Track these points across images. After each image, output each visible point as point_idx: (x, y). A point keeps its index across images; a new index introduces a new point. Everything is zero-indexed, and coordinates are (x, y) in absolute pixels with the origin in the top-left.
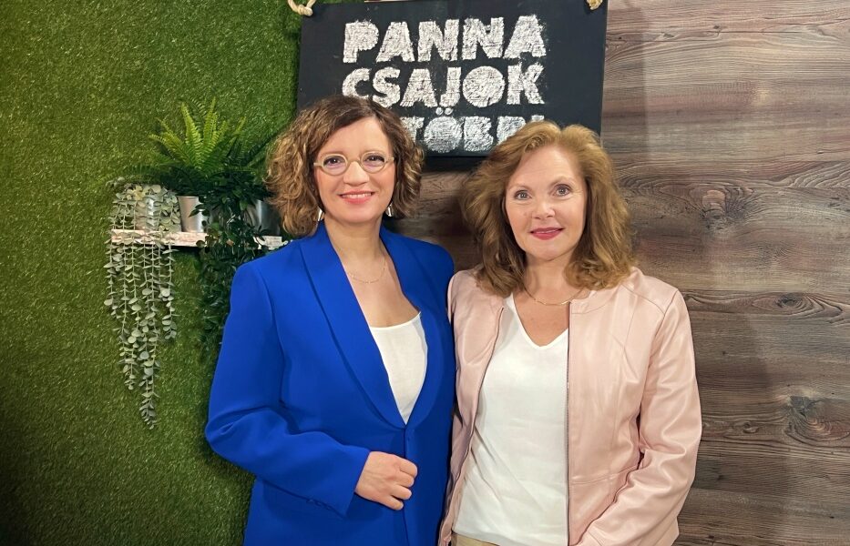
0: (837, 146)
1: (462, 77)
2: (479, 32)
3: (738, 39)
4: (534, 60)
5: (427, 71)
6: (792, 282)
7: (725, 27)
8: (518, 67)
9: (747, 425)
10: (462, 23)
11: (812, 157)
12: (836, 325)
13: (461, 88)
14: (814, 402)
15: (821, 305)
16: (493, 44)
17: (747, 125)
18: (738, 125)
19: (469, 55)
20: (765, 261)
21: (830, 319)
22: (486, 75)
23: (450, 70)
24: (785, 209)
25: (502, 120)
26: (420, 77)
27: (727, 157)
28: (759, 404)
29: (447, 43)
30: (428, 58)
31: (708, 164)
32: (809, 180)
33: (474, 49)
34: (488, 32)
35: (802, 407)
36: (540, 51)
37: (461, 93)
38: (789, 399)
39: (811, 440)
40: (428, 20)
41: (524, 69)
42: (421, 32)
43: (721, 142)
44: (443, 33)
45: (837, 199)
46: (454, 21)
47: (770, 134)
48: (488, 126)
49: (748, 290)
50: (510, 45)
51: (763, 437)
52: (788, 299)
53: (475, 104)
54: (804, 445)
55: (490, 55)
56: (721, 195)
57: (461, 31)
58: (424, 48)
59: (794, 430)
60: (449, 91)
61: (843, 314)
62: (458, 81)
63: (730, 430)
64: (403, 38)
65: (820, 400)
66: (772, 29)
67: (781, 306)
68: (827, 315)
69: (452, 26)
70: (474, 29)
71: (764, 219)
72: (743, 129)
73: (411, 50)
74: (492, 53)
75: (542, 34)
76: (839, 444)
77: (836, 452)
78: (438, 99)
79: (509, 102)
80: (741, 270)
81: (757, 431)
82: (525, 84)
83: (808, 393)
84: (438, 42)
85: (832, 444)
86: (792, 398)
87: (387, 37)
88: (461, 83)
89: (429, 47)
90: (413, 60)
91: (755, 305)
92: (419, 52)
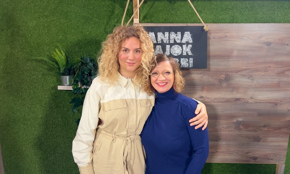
0: (251, 65)
1: (170, 48)
2: (174, 36)
3: (231, 39)
4: (189, 44)
5: (160, 46)
6: (239, 96)
7: (227, 36)
8: (185, 45)
9: (226, 127)
10: (169, 33)
11: (244, 68)
12: (247, 105)
13: (170, 51)
15: (244, 100)
16: (178, 39)
17: (231, 60)
18: (229, 60)
19: (172, 42)
20: (233, 91)
22: (177, 47)
23: (167, 46)
24: (238, 79)
25: (182, 59)
27: (226, 67)
28: (229, 122)
29: (165, 38)
30: (160, 42)
31: (222, 69)
32: (244, 73)
33: (173, 40)
34: (177, 36)
35: (239, 123)
36: (191, 41)
37: (170, 52)
38: (236, 121)
39: (240, 130)
40: (160, 32)
41: (187, 46)
42: (158, 35)
43: (225, 63)
44: (164, 36)
45: (250, 77)
46: (167, 32)
47: (236, 62)
48: (178, 61)
49: (229, 97)
50: (183, 39)
52: (237, 99)
53: (174, 55)
55: (178, 42)
56: (224, 76)
57: (169, 35)
59: (236, 128)
60: (167, 51)
61: (249, 102)
63: (222, 129)
64: (153, 37)
65: (243, 121)
66: (238, 37)
67: (235, 101)
68: (245, 103)
69: (167, 34)
71: (233, 81)
73: (156, 40)
74: (178, 41)
75: (191, 37)
76: (246, 130)
77: (245, 132)
79: (183, 54)
80: (227, 93)
81: (228, 128)
82: (187, 50)
83: (240, 120)
84: (163, 38)
85: (244, 130)
88: (170, 49)
89: (161, 39)
90: (156, 43)
91: (230, 101)
92: (158, 41)
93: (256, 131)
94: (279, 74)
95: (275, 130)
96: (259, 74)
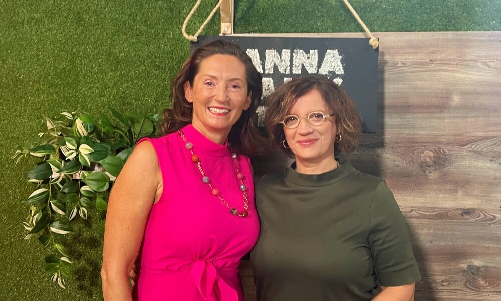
0: (495, 129)
2: (303, 58)
3: (443, 68)
4: (337, 76)
5: (271, 79)
6: (470, 203)
7: (436, 61)
9: (443, 282)
10: (292, 52)
11: (481, 134)
12: (492, 225)
14: (480, 268)
15: (485, 215)
16: (312, 66)
17: (447, 115)
18: (442, 115)
19: (297, 71)
20: (455, 191)
21: (489, 222)
23: (286, 79)
24: (466, 162)
26: (267, 82)
27: (435, 132)
28: (450, 270)
29: (283, 63)
30: (271, 72)
31: (425, 137)
32: (480, 146)
33: (300, 67)
34: (308, 58)
35: (474, 271)
36: (340, 71)
38: (466, 266)
39: (477, 289)
40: (271, 49)
42: (267, 56)
43: (432, 124)
44: (281, 57)
45: (495, 157)
46: (287, 50)
47: (459, 121)
49: (446, 207)
50: (322, 66)
51: (452, 288)
52: (467, 212)
54: (474, 292)
56: (432, 154)
57: (292, 56)
58: (269, 66)
59: (468, 284)
61: (496, 220)
63: (434, 285)
65: (483, 267)
66: (462, 63)
67: (462, 215)
68: (488, 220)
70: (300, 56)
71: (455, 168)
72: (444, 118)
73: (261, 66)
74: (311, 71)
75: (341, 61)
76: (493, 290)
77: (491, 295)
80: (442, 196)
81: (449, 284)
83: (477, 263)
84: (278, 62)
85: (489, 290)
86: (468, 266)
89: (272, 65)
91: (449, 215)
92: (266, 68)
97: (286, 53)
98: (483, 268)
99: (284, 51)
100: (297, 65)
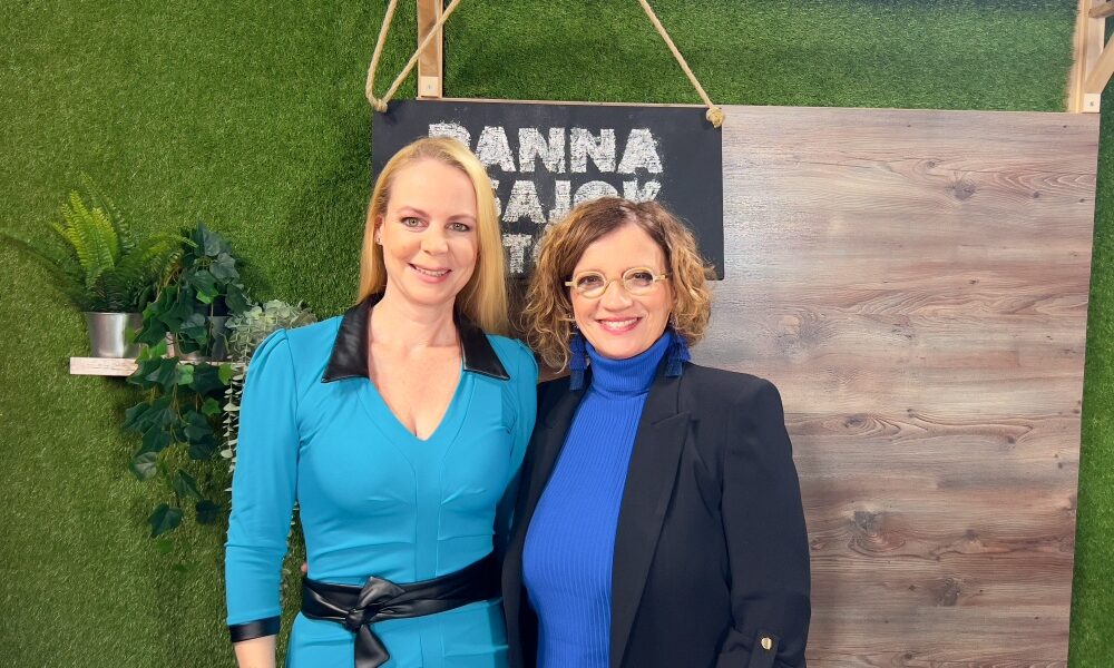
0: (899, 277)
1: (573, 192)
2: (588, 144)
3: (816, 170)
4: (651, 177)
5: (531, 183)
6: (859, 404)
8: (634, 184)
9: (816, 543)
10: (568, 133)
11: (878, 286)
12: (895, 442)
14: (875, 515)
15: (883, 425)
16: (605, 157)
17: (821, 253)
18: (814, 253)
19: (579, 167)
20: (834, 383)
21: (890, 437)
22: (599, 191)
23: (558, 183)
24: (853, 334)
26: (523, 188)
27: (803, 283)
28: (826, 521)
29: (552, 154)
30: (531, 169)
31: (785, 290)
32: (876, 307)
33: (585, 158)
34: (598, 144)
35: (865, 521)
36: (657, 168)
38: (853, 514)
39: (871, 552)
40: (529, 127)
41: (641, 186)
42: (521, 139)
44: (547, 142)
45: (899, 325)
46: (558, 129)
47: (842, 263)
49: (819, 412)
50: (624, 159)
51: (829, 553)
52: (854, 420)
54: (864, 556)
55: (602, 169)
56: (796, 321)
57: (568, 140)
58: (526, 159)
59: (856, 544)
60: (558, 207)
61: (902, 432)
62: (568, 196)
64: (500, 145)
65: (880, 514)
66: (846, 163)
67: (847, 426)
68: (884, 434)
70: (582, 141)
71: (835, 344)
72: (817, 257)
73: (511, 159)
74: (605, 167)
75: (658, 150)
76: (895, 553)
77: (893, 561)
78: (546, 214)
80: (812, 393)
81: (825, 547)
83: (871, 507)
84: (542, 152)
85: (890, 554)
86: (856, 513)
87: (481, 142)
88: (572, 198)
89: (532, 156)
90: (514, 169)
91: (824, 426)
92: (521, 162)
93: (938, 559)
94: (1013, 313)
95: (1014, 550)
96: (934, 314)
97: (557, 135)
98: (880, 517)
99: (553, 130)
100: (578, 156)
